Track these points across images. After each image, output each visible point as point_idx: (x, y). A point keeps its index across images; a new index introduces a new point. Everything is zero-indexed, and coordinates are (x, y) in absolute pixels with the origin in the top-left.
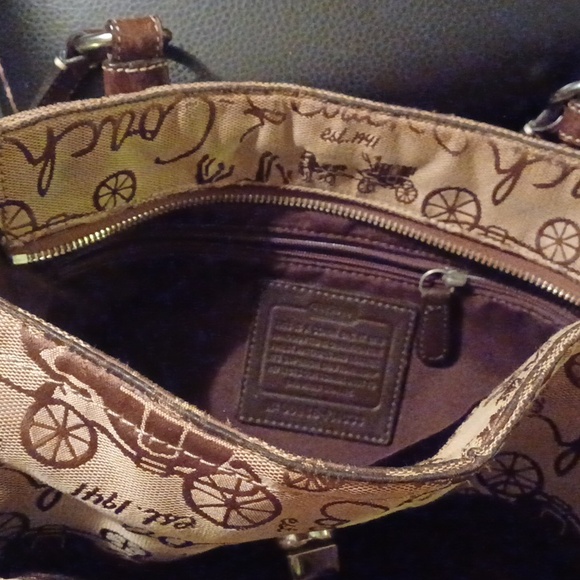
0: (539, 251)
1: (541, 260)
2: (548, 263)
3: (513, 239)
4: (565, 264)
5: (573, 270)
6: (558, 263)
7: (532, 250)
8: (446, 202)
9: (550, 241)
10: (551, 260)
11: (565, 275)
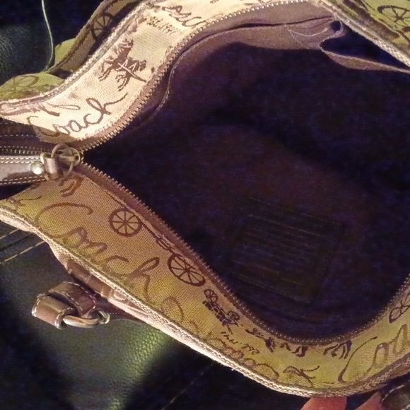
0: (140, 223)
1: (141, 217)
2: (136, 214)
3: (154, 236)
4: (126, 210)
5: (122, 205)
6: (130, 212)
7: (145, 226)
8: (189, 276)
9: (132, 225)
10: (134, 216)
11: (128, 204)
